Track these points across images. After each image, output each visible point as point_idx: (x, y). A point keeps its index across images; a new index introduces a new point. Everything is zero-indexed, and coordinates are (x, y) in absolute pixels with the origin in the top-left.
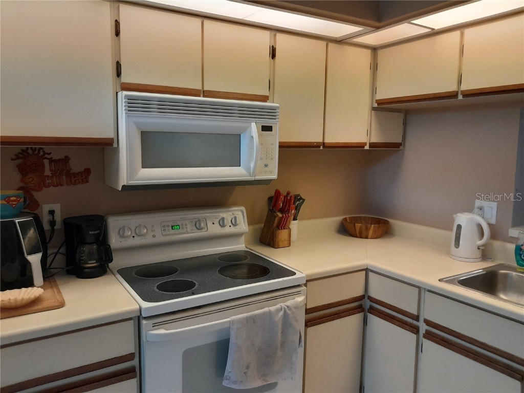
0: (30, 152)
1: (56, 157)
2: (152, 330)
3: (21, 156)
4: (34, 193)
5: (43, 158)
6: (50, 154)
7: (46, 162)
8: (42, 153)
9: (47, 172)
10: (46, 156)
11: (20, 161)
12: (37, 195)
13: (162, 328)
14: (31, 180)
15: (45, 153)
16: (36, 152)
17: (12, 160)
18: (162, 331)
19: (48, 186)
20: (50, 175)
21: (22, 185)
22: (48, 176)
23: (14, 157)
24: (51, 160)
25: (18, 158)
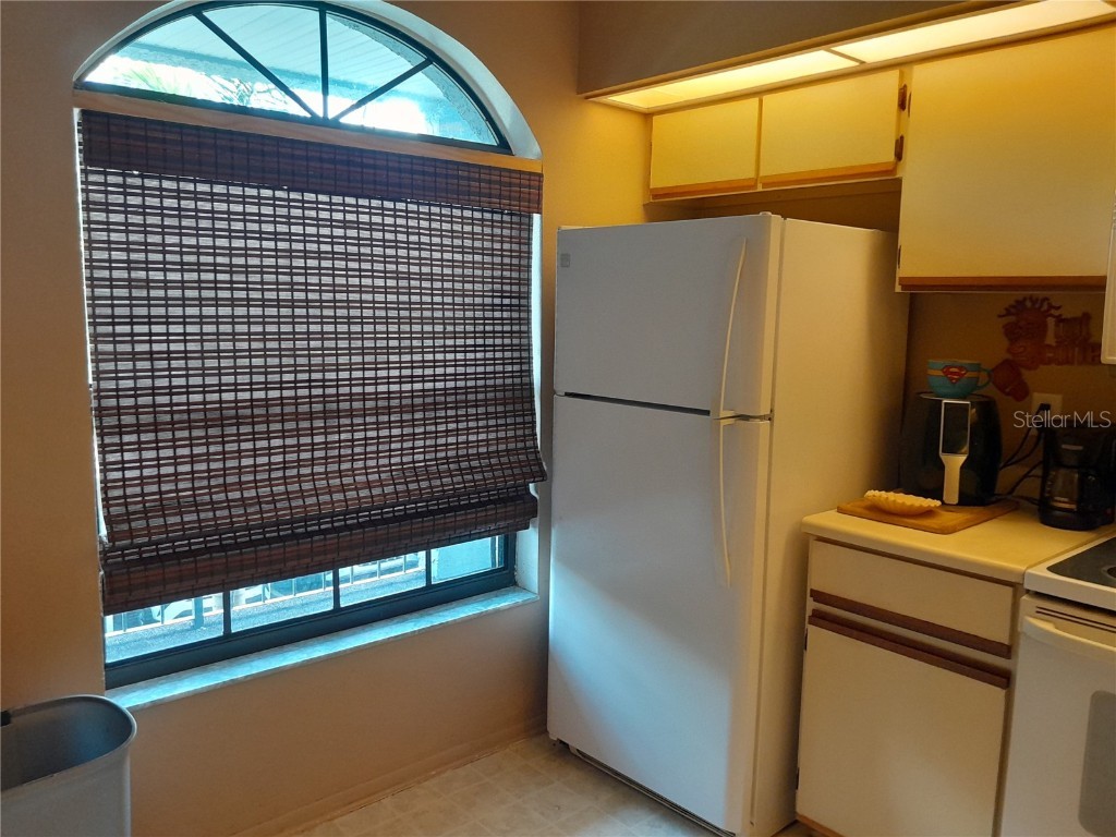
0: (1028, 304)
1: (1067, 313)
2: (1031, 616)
3: (1013, 310)
4: (1023, 371)
5: (1047, 314)
6: (1059, 308)
7: (1051, 322)
8: (1045, 307)
9: (1050, 339)
10: (1053, 312)
11: (1012, 319)
12: (1027, 375)
13: (1054, 623)
14: (1022, 349)
15: (1051, 307)
16: (1037, 306)
17: (1000, 316)
18: (1048, 627)
19: (1049, 362)
20: (1054, 344)
21: (1009, 356)
22: (1049, 346)
23: (1004, 312)
24: (1060, 320)
25: (1008, 313)
